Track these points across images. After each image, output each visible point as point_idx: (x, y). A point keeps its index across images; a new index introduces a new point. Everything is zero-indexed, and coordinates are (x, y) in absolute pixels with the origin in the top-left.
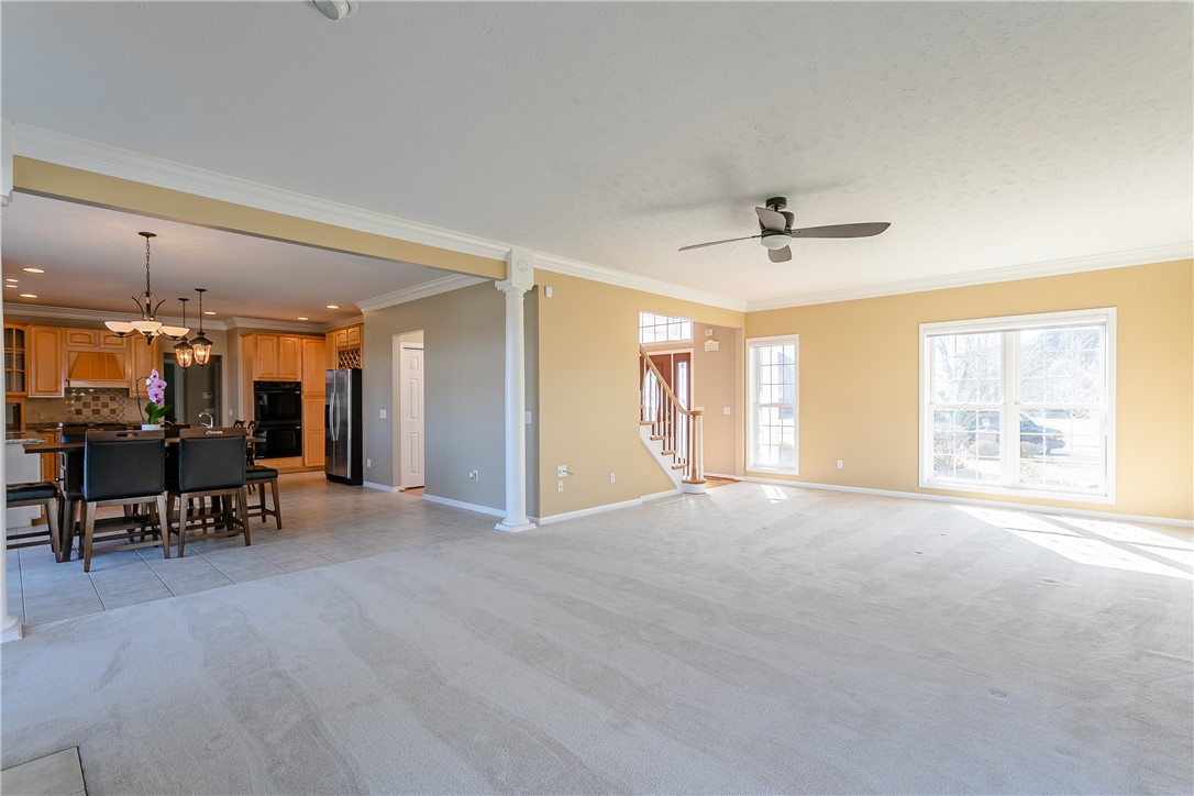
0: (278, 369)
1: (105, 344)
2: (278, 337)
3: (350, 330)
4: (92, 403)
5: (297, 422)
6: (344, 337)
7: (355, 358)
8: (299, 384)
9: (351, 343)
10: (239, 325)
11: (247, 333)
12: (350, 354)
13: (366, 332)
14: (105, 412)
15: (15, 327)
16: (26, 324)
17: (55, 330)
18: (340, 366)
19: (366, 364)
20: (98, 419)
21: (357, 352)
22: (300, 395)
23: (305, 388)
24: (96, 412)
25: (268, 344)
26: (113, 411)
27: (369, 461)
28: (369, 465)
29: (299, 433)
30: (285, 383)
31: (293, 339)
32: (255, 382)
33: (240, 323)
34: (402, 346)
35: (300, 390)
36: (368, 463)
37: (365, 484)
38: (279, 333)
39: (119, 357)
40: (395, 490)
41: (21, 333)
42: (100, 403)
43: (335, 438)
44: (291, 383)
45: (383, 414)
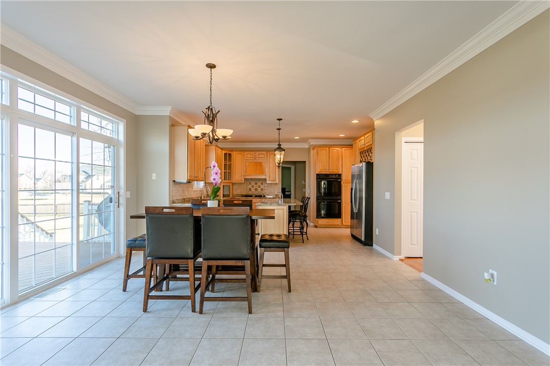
0: (329, 166)
1: (258, 158)
2: (329, 148)
3: (366, 136)
4: (255, 185)
5: (339, 197)
6: (362, 142)
7: (369, 155)
8: (340, 175)
9: (366, 145)
10: (312, 143)
11: (315, 147)
12: (367, 152)
13: (376, 135)
14: (259, 190)
15: (228, 152)
16: (232, 151)
17: (241, 152)
18: (361, 161)
19: (376, 159)
20: (256, 193)
21: (370, 150)
22: (341, 181)
23: (344, 178)
24: (256, 190)
25: (323, 152)
26: (262, 190)
27: (377, 230)
28: (377, 233)
29: (340, 204)
30: (332, 175)
31: (337, 149)
32: (317, 174)
33: (313, 142)
34: (403, 142)
35: (340, 179)
36: (376, 231)
37: (375, 246)
38: (329, 146)
39: (263, 164)
40: (396, 258)
41: (230, 155)
42: (257, 185)
43: (355, 211)
44: (335, 175)
45: (388, 195)
